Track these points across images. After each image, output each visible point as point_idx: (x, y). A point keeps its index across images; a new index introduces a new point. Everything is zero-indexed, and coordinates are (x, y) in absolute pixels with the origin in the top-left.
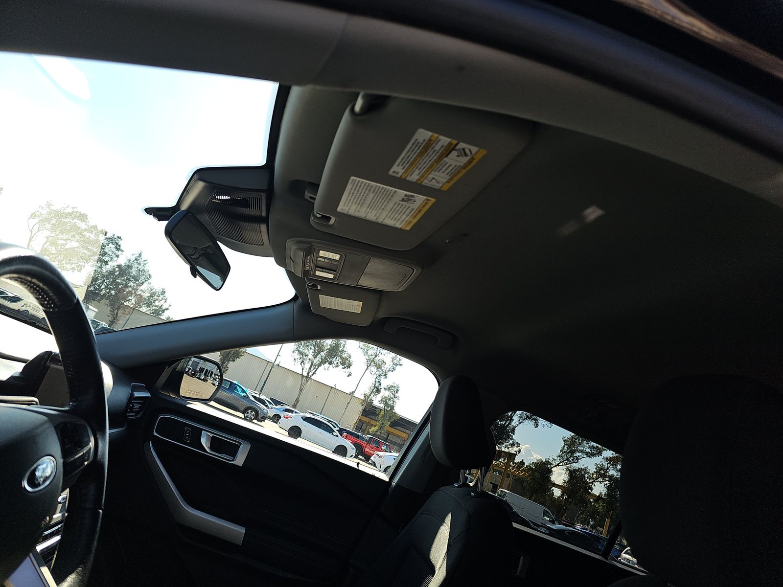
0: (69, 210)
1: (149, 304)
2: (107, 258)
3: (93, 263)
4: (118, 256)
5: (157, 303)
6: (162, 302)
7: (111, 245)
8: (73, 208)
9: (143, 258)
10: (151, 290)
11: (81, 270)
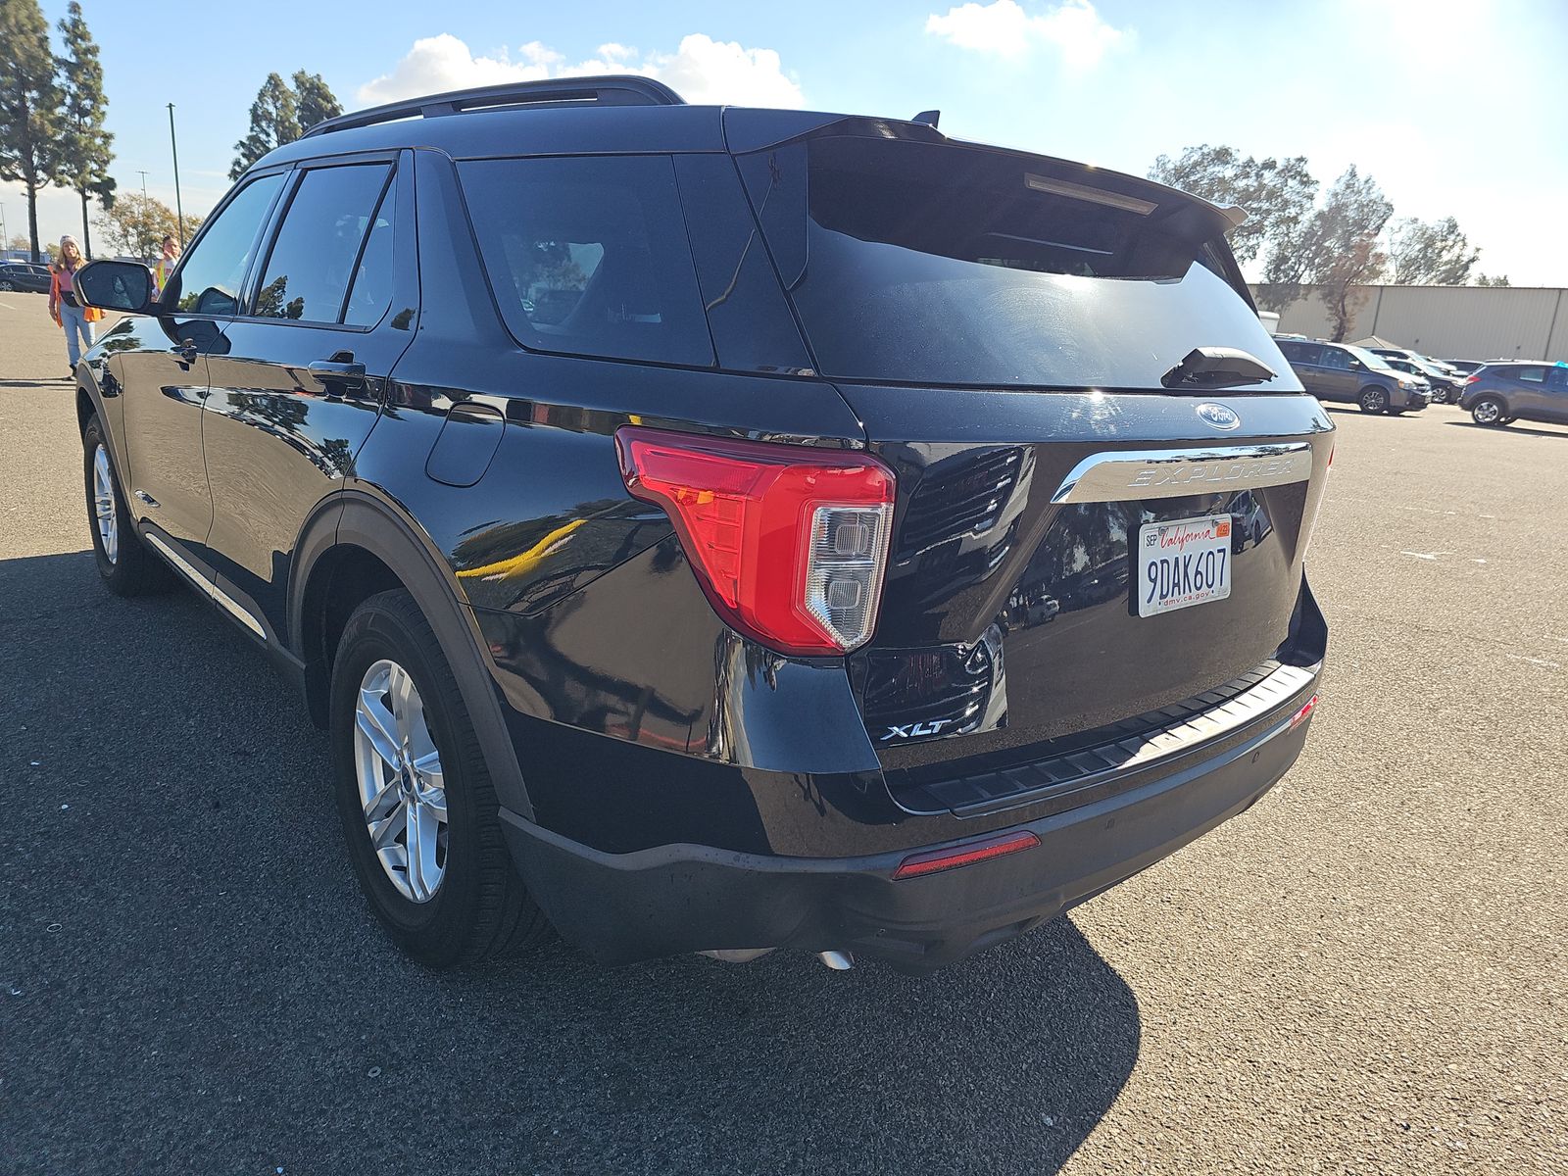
0: (1196, 157)
1: (1430, 266)
2: (1292, 211)
3: (1272, 232)
4: (1311, 197)
5: (1446, 256)
6: (1456, 250)
7: (1291, 182)
8: (1201, 149)
9: (1362, 176)
10: (1424, 234)
11: (1255, 254)
